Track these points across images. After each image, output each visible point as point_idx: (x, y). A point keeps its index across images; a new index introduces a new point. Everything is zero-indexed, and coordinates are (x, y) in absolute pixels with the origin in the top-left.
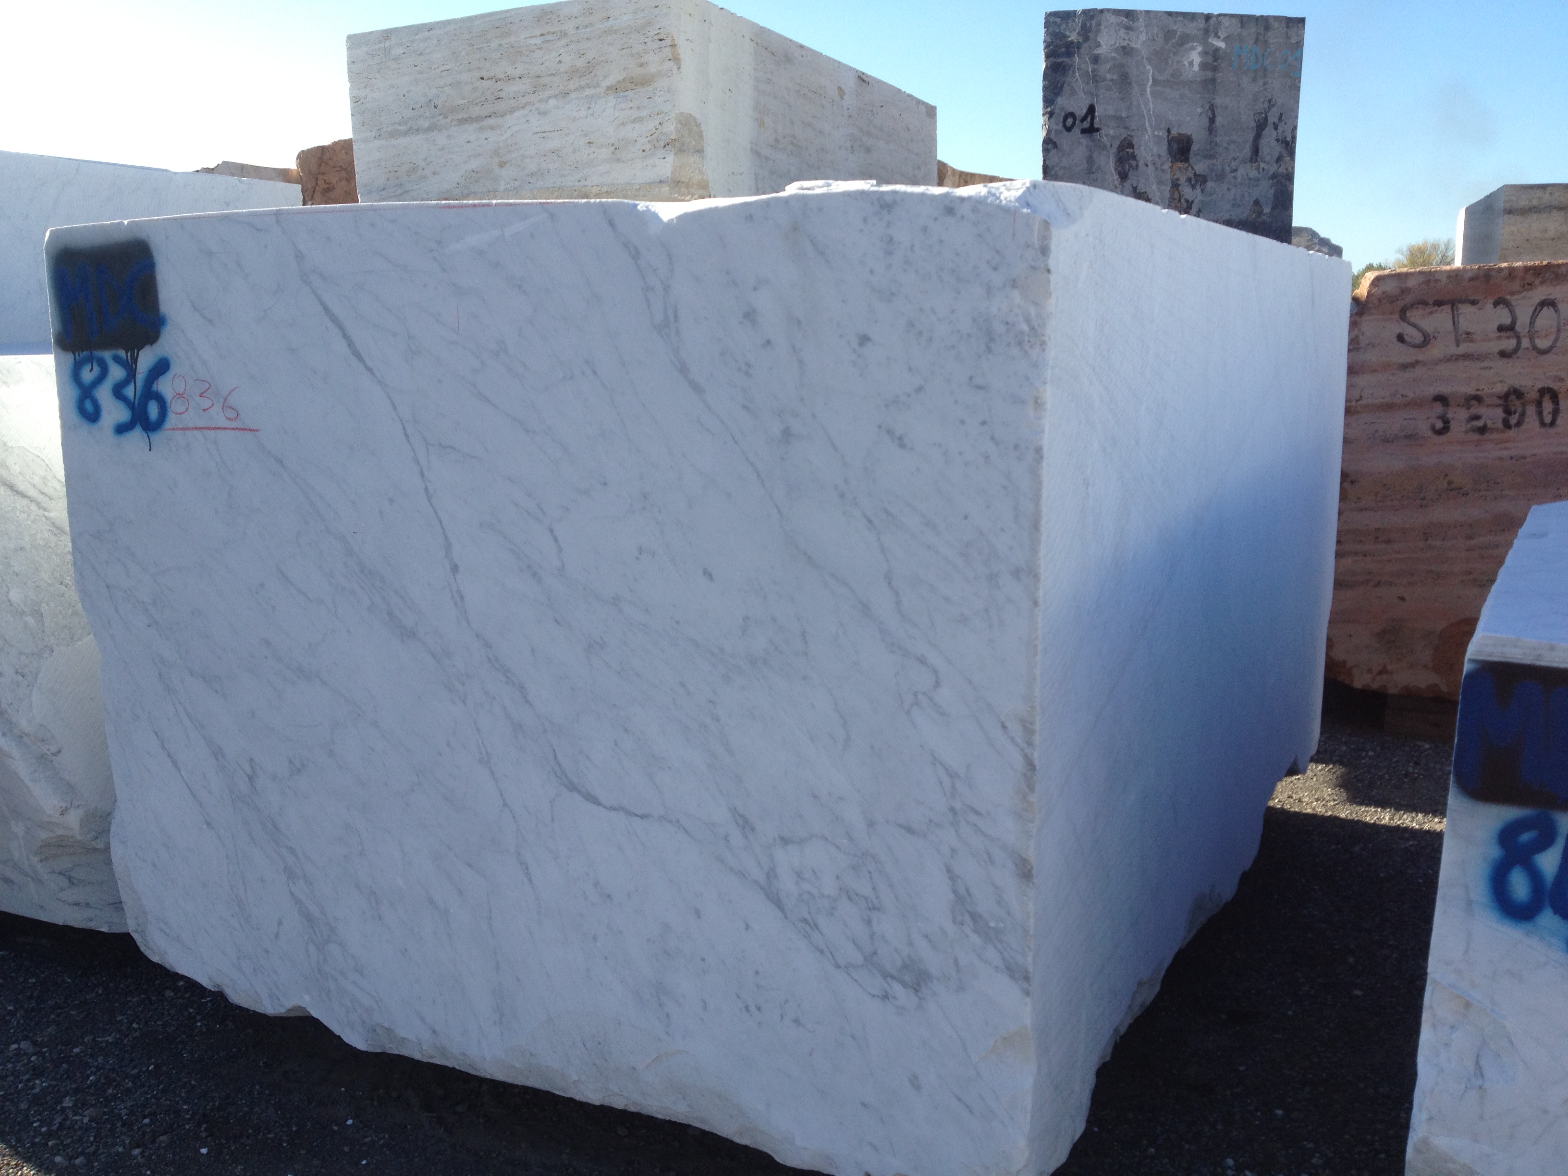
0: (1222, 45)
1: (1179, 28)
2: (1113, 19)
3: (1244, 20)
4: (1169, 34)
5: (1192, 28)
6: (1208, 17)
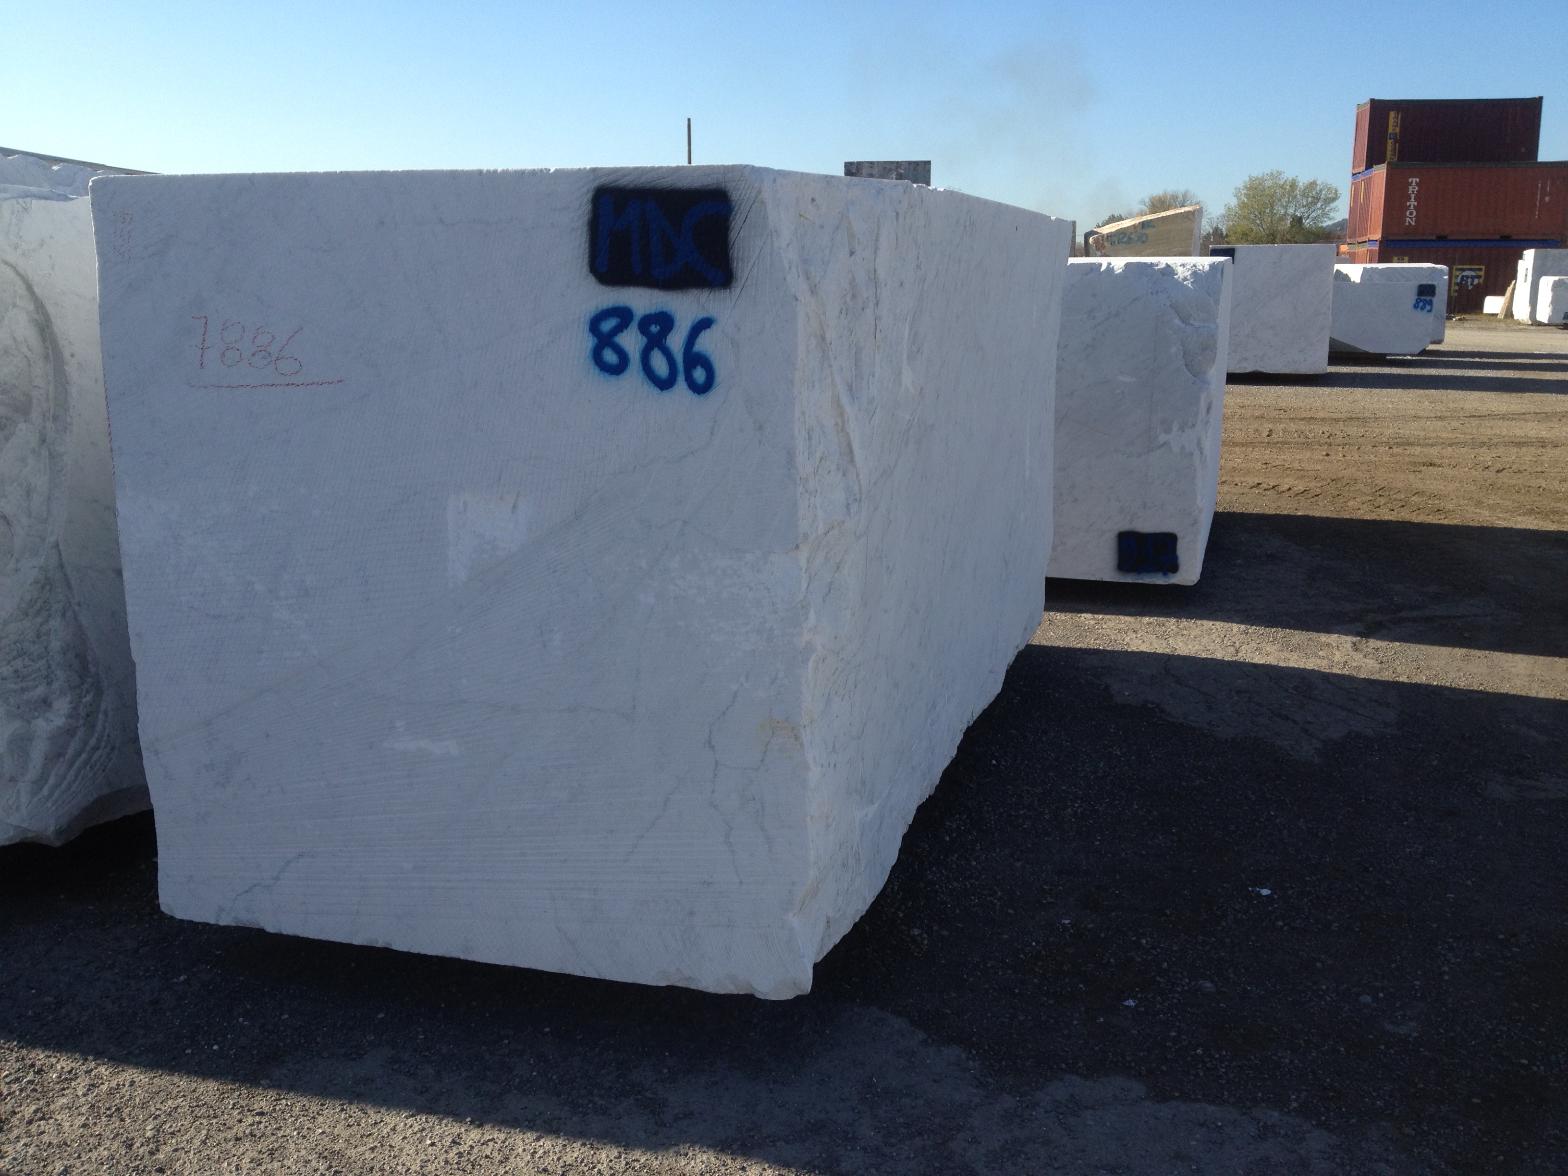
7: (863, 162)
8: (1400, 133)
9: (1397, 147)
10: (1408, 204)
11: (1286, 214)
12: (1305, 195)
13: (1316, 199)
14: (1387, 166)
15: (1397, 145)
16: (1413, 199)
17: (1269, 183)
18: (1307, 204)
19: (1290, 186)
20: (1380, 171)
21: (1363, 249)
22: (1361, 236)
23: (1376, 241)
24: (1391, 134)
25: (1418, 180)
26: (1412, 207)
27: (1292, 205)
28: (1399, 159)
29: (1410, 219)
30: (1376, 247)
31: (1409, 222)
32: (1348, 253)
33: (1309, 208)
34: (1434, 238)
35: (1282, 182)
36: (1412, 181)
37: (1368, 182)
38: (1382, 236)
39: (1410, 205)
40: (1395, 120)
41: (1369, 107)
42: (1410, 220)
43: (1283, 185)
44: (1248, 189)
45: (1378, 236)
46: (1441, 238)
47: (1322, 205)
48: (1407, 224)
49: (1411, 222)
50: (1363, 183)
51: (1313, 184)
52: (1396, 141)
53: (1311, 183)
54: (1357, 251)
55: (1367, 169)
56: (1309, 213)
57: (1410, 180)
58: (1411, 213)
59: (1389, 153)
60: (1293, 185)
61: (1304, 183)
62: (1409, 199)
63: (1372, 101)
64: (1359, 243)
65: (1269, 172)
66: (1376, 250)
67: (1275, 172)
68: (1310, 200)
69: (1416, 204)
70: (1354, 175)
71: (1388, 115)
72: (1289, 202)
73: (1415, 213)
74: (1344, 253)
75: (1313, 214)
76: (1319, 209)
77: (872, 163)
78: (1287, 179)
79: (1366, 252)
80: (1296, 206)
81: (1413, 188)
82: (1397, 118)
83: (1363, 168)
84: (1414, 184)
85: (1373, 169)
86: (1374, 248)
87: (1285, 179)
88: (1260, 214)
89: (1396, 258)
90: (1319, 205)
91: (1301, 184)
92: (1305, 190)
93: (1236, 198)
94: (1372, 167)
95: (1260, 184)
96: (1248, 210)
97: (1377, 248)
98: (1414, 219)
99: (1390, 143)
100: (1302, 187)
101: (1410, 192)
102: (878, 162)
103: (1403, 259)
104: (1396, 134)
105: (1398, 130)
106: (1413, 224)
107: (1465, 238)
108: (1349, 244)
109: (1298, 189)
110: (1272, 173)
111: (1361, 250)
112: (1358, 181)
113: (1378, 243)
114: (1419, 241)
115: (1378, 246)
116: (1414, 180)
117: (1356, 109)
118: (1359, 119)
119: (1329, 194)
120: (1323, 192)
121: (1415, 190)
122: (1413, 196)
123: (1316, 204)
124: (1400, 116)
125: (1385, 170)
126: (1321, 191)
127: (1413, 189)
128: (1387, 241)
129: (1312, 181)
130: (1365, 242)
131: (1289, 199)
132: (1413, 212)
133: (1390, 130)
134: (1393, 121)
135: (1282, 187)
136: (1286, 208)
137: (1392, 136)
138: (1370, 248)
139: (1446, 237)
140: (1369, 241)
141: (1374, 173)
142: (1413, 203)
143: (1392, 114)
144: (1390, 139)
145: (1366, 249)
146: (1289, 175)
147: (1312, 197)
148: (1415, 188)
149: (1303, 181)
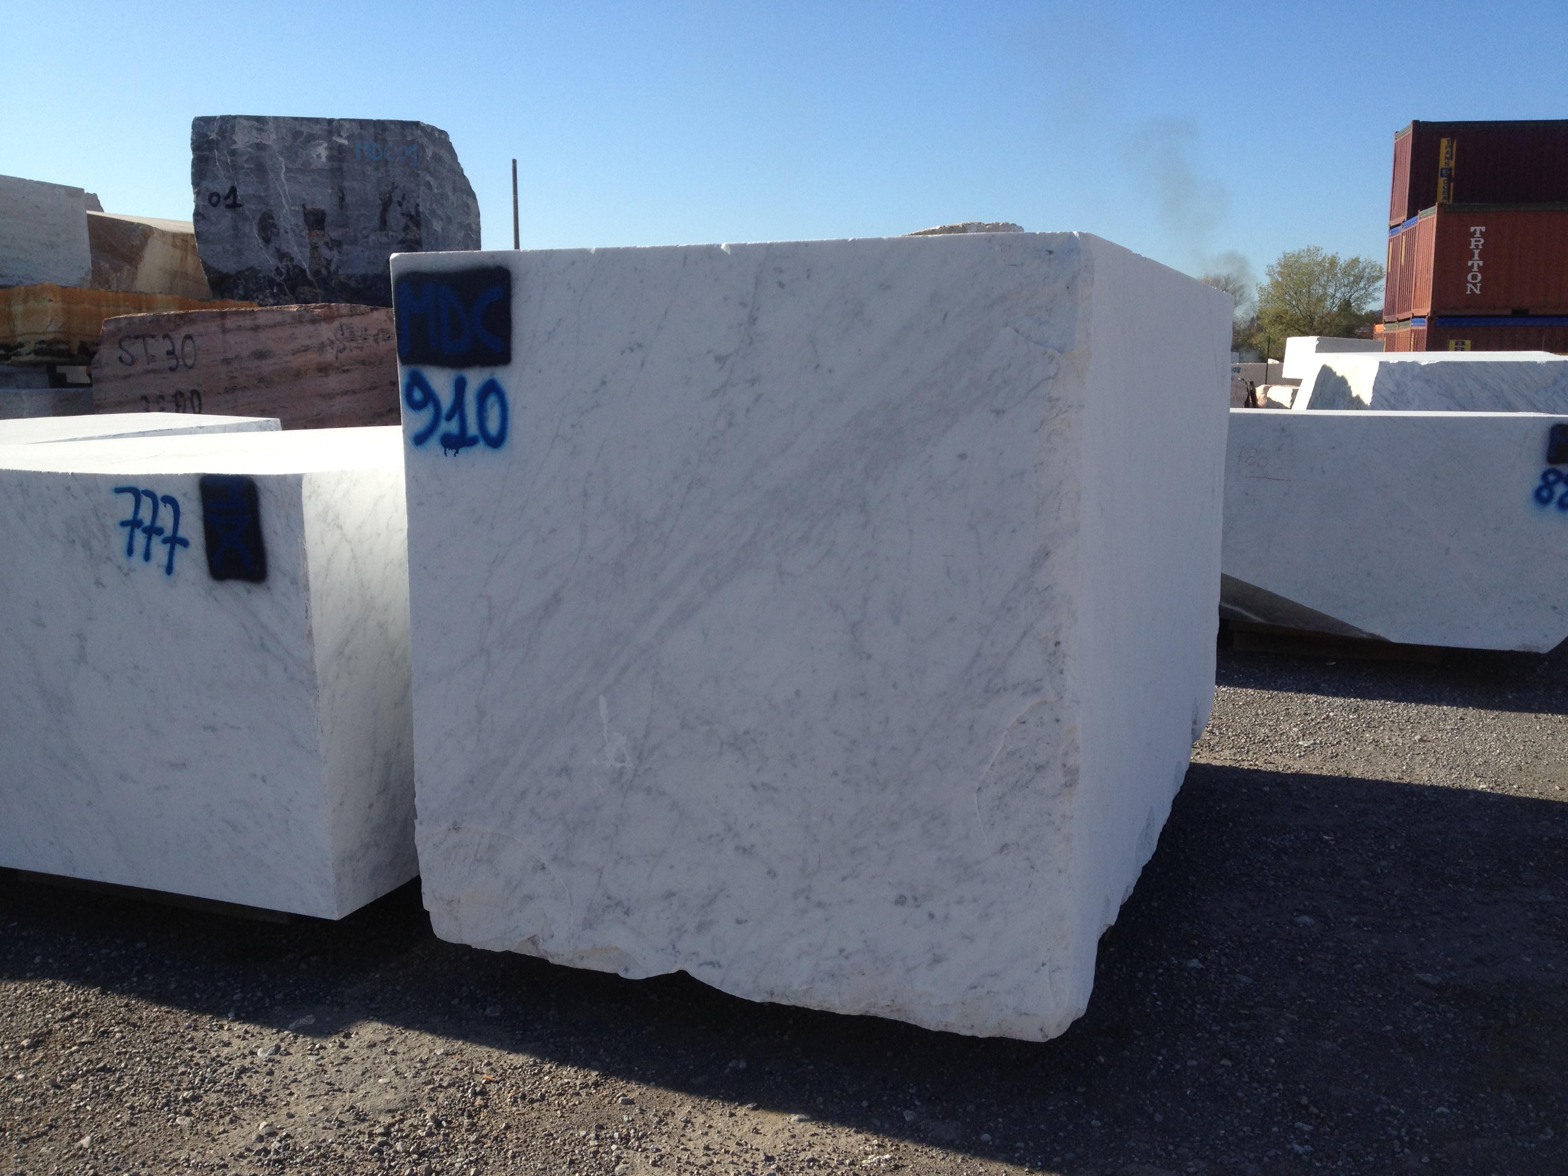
0: (346, 142)
1: (305, 130)
2: (245, 123)
3: (363, 124)
4: (296, 135)
5: (316, 129)
6: (330, 121)
7: (235, 117)
8: (1456, 168)
9: (1452, 188)
10: (1470, 263)
11: (1325, 294)
12: (1346, 273)
13: (1359, 278)
14: (1438, 208)
15: (1452, 184)
16: (1476, 257)
17: (1305, 260)
18: (1349, 283)
19: (1330, 264)
20: (1429, 217)
21: (1405, 330)
22: (1401, 311)
23: (1424, 317)
24: (1442, 169)
25: (1483, 229)
26: (1475, 269)
27: (1333, 284)
28: (1455, 201)
29: (1474, 285)
30: (1424, 326)
31: (1471, 290)
32: (1385, 335)
33: (1351, 288)
34: (1509, 312)
35: (1320, 259)
36: (1475, 230)
37: (1411, 236)
38: (1433, 311)
39: (1473, 265)
40: (1448, 149)
41: (1411, 132)
42: (1473, 287)
43: (1320, 262)
44: (1283, 267)
45: (1426, 311)
46: (1520, 313)
47: (1365, 285)
48: (1469, 292)
49: (1475, 290)
50: (1404, 237)
51: (1356, 261)
52: (1450, 178)
53: (1353, 261)
54: (1397, 332)
55: (1409, 218)
56: (1350, 294)
57: (1472, 229)
58: (1474, 277)
59: (1440, 197)
60: (1333, 262)
61: (1345, 261)
62: (1471, 256)
63: (1416, 123)
64: (1400, 321)
65: (1305, 248)
66: (1423, 331)
67: (1311, 249)
68: (1352, 279)
69: (1481, 263)
70: (1391, 228)
71: (1439, 142)
72: (1328, 281)
73: (1479, 277)
74: (1381, 335)
75: (1356, 294)
76: (1362, 289)
77: (260, 120)
78: (1326, 256)
79: (1409, 333)
80: (1336, 286)
81: (1476, 241)
82: (1451, 147)
83: (1405, 217)
84: (1478, 234)
85: (1418, 216)
86: (1421, 328)
87: (1324, 255)
88: (1296, 293)
89: (1452, 343)
90: (1362, 285)
91: (1341, 262)
92: (1346, 268)
93: (1268, 277)
94: (1416, 214)
95: (1297, 261)
96: (1283, 289)
97: (1425, 328)
98: (1479, 285)
99: (1442, 181)
100: (1343, 265)
101: (1472, 247)
102: (276, 118)
103: (1463, 344)
104: (1450, 169)
105: (1452, 164)
106: (1478, 292)
107: (1554, 312)
108: (1386, 323)
109: (1339, 267)
110: (1309, 250)
111: (1403, 330)
112: (1397, 235)
113: (1426, 320)
114: (1484, 316)
115: (1426, 324)
116: (1479, 229)
117: (1394, 139)
118: (1399, 148)
119: (1373, 272)
120: (1367, 270)
121: (1480, 244)
122: (1477, 252)
123: (1358, 283)
124: (1455, 144)
125: (1435, 215)
126: (1364, 269)
127: (1476, 243)
128: (1440, 317)
129: (1354, 258)
130: (1408, 319)
131: (1328, 278)
132: (1477, 275)
133: (1442, 164)
134: (1445, 151)
135: (1319, 264)
136: (1325, 287)
137: (1444, 172)
138: (1414, 328)
139: (1527, 311)
140: (1414, 317)
141: (1419, 221)
142: (1476, 262)
143: (1444, 142)
144: (1442, 176)
145: (1409, 329)
146: (1328, 251)
147: (1354, 276)
148: (1480, 241)
149: (1344, 258)
